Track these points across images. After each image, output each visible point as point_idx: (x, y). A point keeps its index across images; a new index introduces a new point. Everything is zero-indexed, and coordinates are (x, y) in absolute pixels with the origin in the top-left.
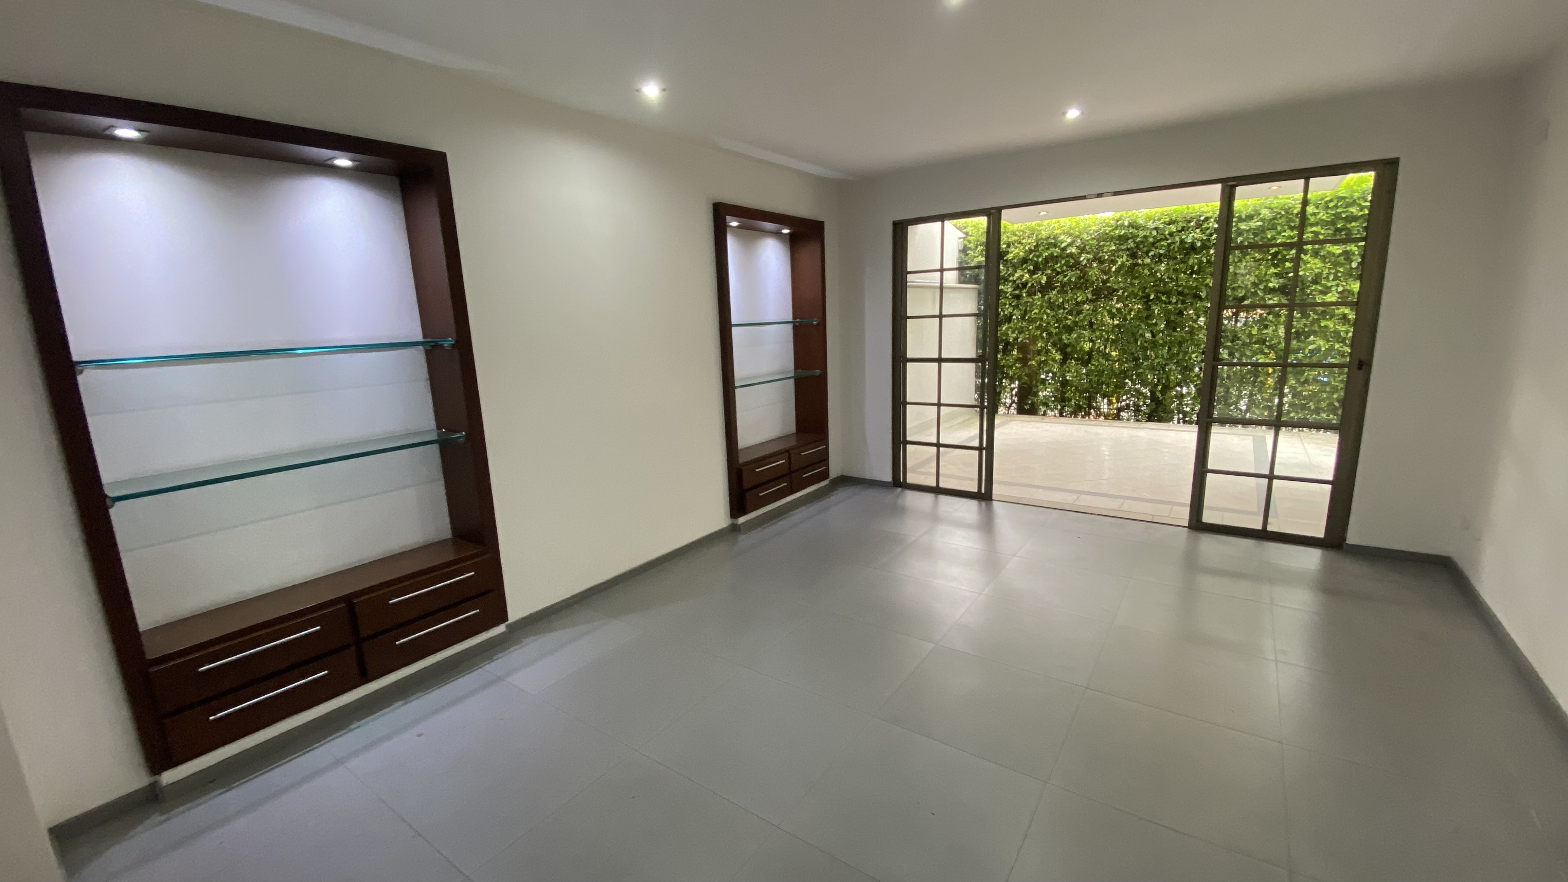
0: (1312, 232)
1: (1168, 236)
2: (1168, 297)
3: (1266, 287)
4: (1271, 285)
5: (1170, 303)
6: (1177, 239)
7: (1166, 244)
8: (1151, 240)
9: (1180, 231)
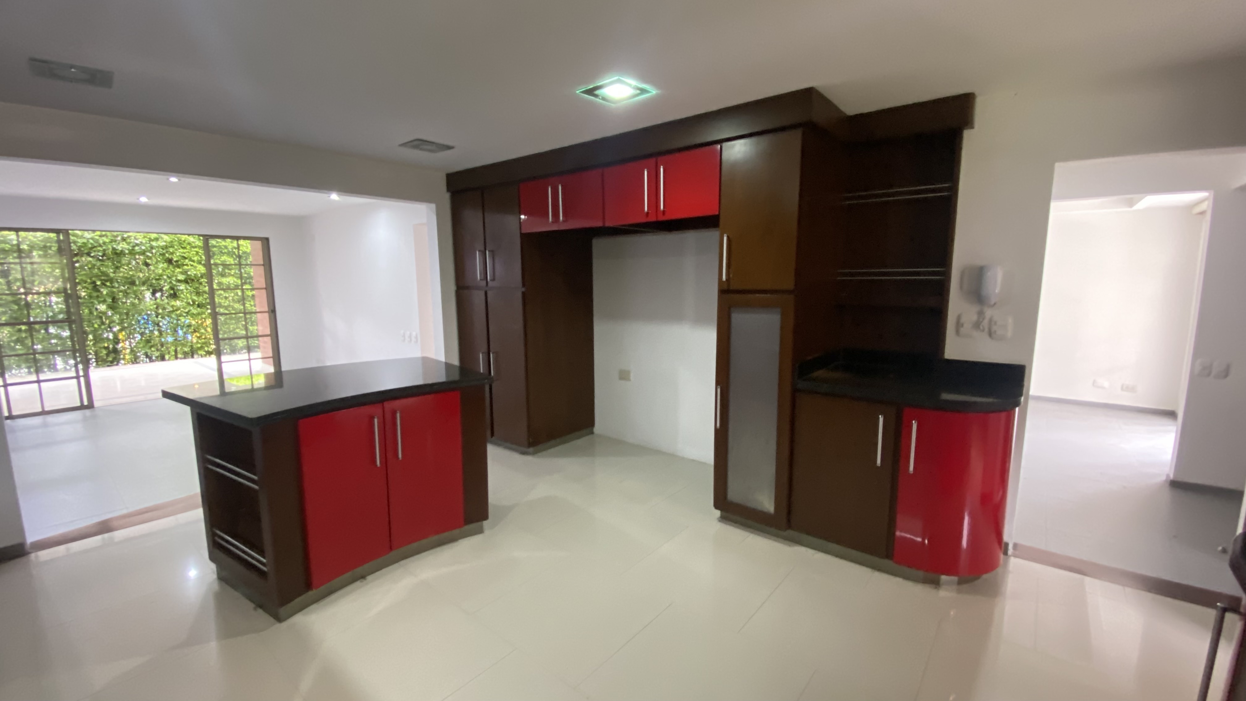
0: (195, 251)
1: (102, 245)
2: (111, 283)
3: (176, 279)
4: (179, 278)
5: (113, 287)
6: (110, 247)
7: (101, 249)
8: (90, 246)
9: (111, 242)
